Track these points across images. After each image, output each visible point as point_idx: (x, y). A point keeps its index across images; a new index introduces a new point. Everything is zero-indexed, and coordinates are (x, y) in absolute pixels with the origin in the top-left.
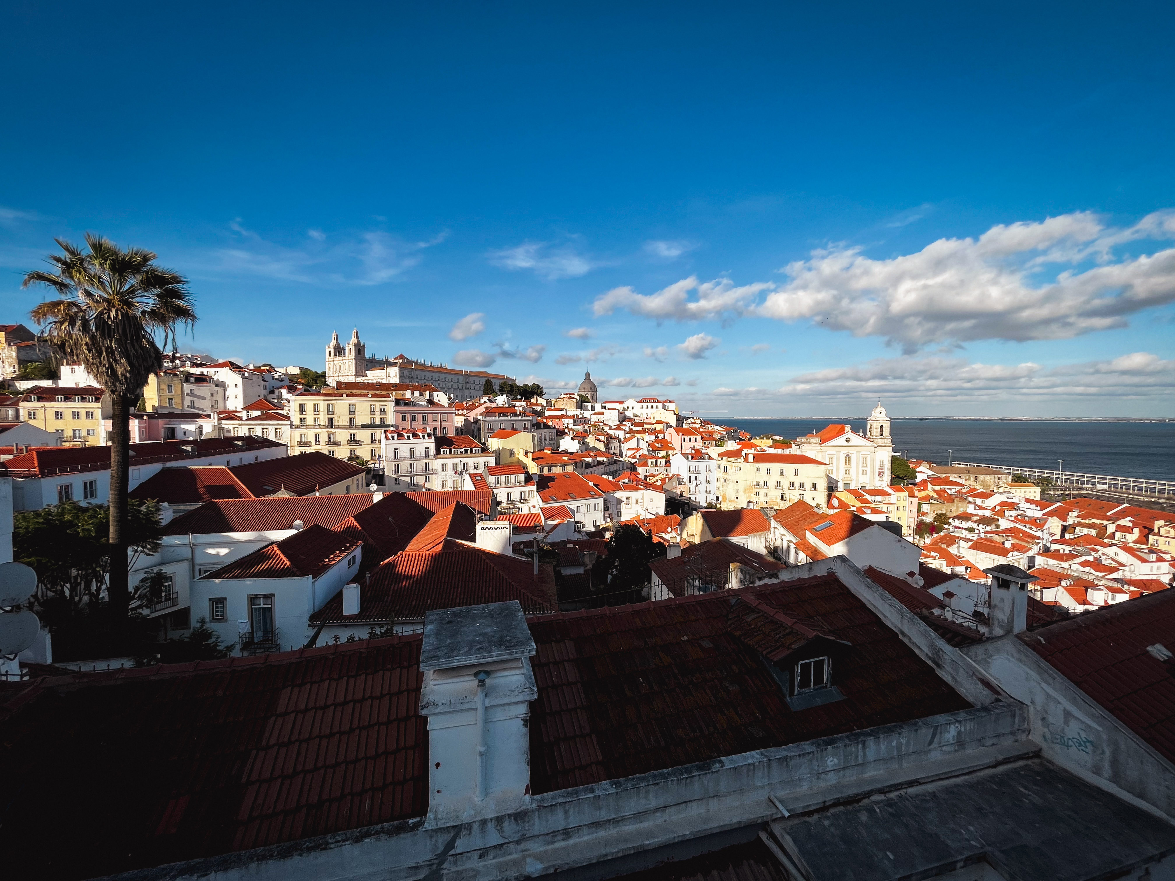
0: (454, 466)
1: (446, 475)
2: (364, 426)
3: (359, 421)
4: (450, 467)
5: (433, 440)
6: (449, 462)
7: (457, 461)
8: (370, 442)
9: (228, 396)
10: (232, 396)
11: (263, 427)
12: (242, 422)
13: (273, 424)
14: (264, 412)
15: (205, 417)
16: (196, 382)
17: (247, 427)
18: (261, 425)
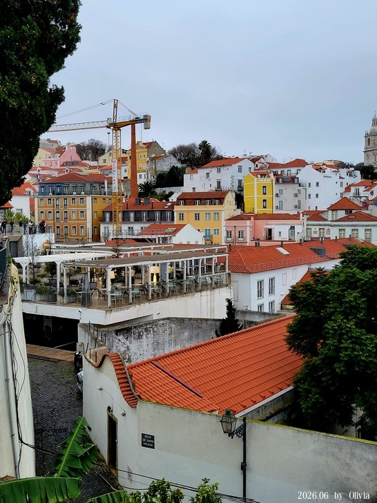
9: (309, 195)
10: (313, 196)
11: (353, 228)
12: (329, 223)
13: (363, 226)
14: (349, 211)
15: (296, 217)
16: (283, 182)
17: (337, 228)
18: (352, 226)
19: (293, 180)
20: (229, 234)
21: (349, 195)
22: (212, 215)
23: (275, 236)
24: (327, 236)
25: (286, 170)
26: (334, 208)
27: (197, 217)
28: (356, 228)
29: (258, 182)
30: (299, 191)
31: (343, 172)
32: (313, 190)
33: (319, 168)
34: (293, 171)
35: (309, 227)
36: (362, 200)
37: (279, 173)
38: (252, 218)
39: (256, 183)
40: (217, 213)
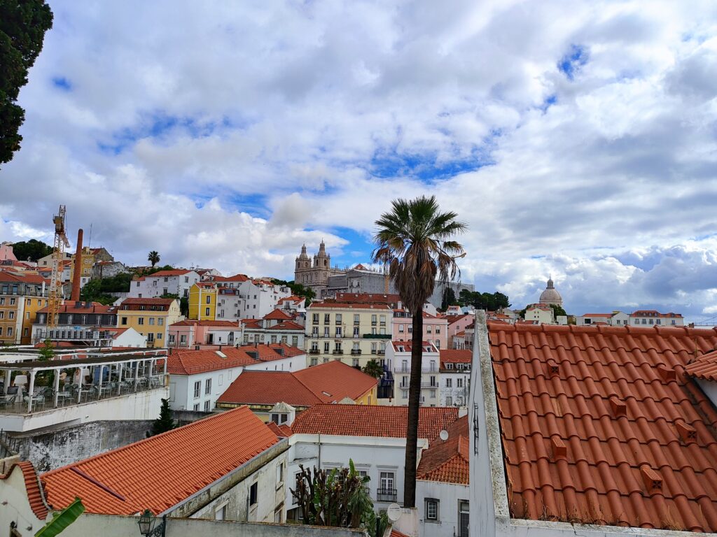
0: (459, 381)
1: (451, 391)
2: (366, 336)
3: (362, 332)
4: (454, 382)
5: (438, 354)
6: (454, 377)
7: (461, 376)
8: (370, 353)
9: (248, 306)
10: (252, 306)
11: (283, 335)
12: (264, 330)
13: (291, 333)
14: (280, 321)
15: (235, 324)
16: (226, 294)
17: (270, 335)
18: (282, 333)
19: (234, 292)
20: (172, 338)
21: (280, 307)
22: (156, 320)
23: (216, 341)
24: (261, 341)
25: (229, 283)
26: (268, 318)
27: (141, 321)
28: (285, 335)
29: (203, 292)
30: (239, 302)
31: (277, 288)
32: (251, 302)
33: (257, 283)
34: (235, 284)
35: (246, 333)
36: (292, 311)
37: (223, 285)
38: (196, 324)
39: (200, 293)
40: (161, 320)
